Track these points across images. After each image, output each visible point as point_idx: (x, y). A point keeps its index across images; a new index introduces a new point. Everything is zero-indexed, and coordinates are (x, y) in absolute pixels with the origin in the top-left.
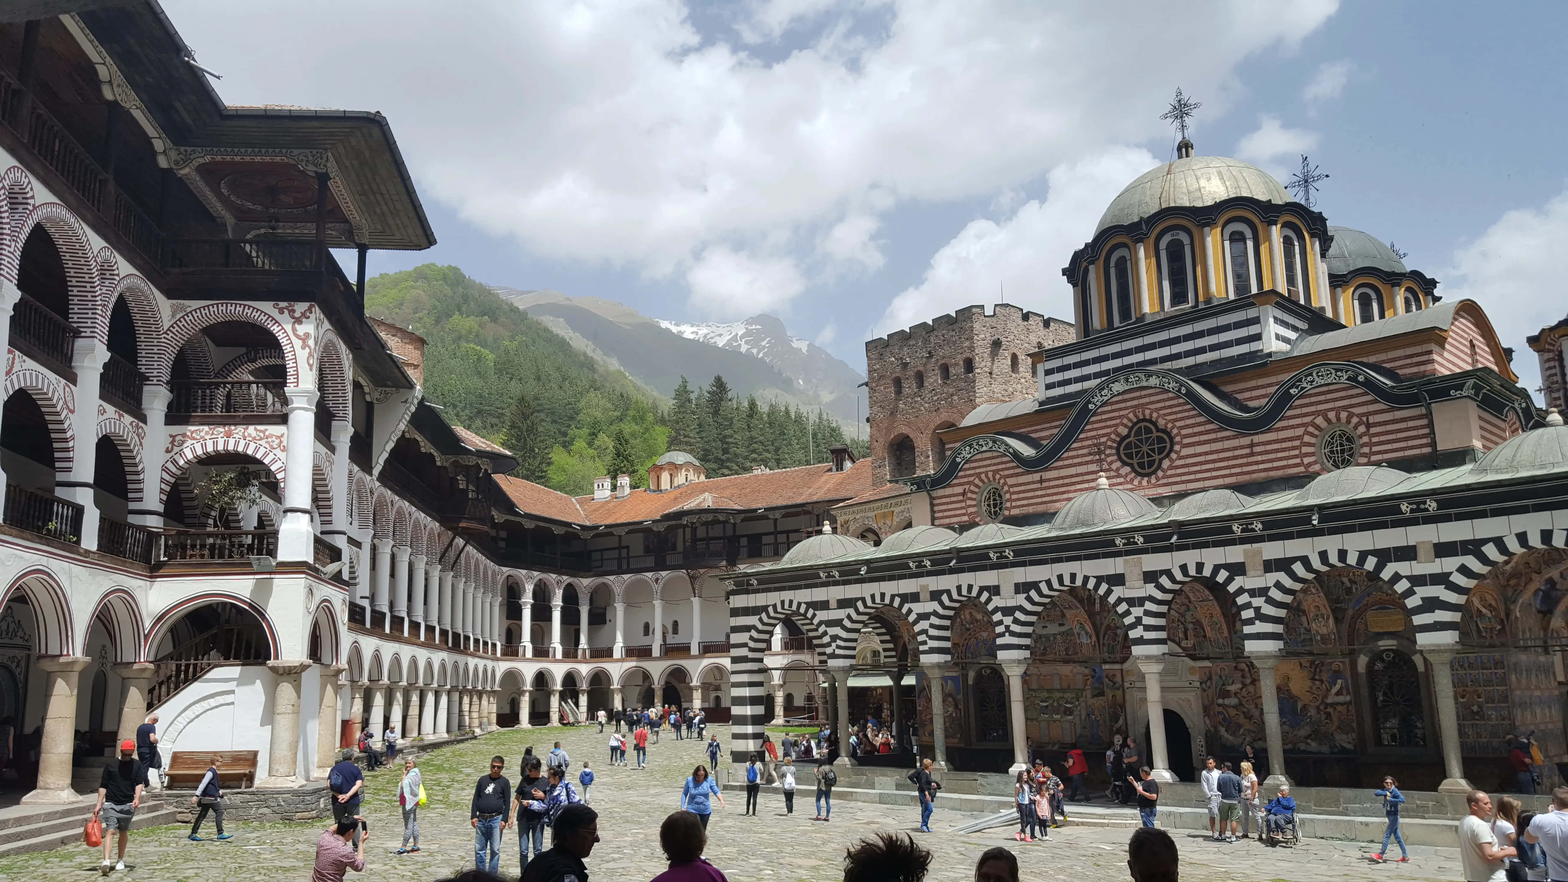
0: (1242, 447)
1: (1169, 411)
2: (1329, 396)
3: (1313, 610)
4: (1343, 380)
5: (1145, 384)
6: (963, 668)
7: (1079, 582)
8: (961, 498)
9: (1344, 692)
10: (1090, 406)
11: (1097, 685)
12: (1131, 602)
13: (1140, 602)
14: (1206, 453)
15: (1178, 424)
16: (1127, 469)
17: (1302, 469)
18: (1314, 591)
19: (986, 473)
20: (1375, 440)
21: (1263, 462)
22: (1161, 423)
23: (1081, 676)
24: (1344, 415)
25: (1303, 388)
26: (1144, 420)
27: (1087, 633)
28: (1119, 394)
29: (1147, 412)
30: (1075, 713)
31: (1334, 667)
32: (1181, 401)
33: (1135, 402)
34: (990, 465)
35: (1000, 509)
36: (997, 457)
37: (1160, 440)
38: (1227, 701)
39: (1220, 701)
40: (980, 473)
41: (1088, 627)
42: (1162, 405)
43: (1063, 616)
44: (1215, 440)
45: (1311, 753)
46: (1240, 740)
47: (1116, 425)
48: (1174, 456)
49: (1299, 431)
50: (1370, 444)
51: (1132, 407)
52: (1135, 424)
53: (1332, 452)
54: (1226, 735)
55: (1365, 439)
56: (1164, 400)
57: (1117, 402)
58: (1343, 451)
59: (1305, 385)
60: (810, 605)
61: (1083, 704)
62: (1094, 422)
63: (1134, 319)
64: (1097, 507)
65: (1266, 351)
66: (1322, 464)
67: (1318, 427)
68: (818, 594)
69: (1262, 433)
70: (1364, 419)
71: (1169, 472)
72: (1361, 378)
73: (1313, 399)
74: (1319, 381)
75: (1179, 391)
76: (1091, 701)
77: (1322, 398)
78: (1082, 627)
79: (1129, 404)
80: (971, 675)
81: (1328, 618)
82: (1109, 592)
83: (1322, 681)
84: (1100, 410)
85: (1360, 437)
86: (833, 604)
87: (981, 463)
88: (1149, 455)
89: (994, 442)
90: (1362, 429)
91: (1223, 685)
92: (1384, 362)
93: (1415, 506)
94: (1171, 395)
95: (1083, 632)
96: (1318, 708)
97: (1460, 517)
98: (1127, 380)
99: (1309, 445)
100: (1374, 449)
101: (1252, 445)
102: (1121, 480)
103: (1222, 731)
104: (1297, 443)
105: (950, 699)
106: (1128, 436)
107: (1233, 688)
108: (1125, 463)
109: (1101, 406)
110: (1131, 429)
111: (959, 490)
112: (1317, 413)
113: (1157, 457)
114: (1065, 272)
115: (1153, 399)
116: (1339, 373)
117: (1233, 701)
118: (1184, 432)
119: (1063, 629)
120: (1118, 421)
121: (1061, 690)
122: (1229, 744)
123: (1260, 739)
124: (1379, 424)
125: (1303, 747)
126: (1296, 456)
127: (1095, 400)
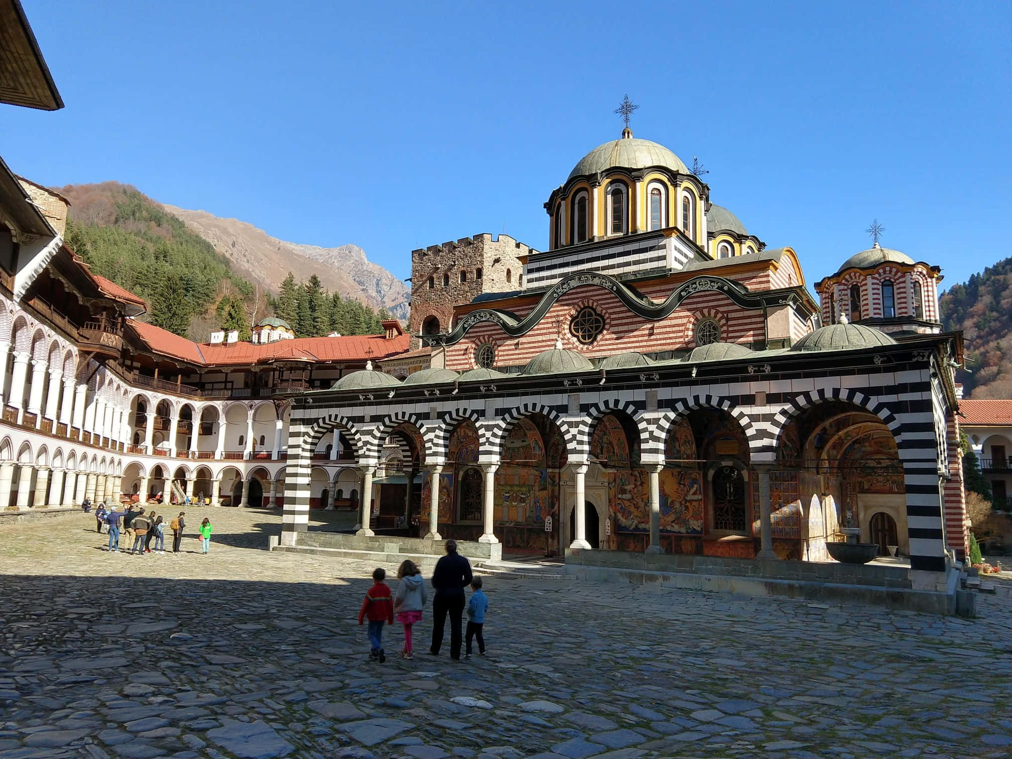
0: (647, 329)
1: (605, 302)
2: (705, 299)
3: (683, 437)
4: (715, 288)
5: (590, 282)
6: (456, 469)
7: (538, 410)
8: (464, 352)
9: (698, 492)
10: (555, 295)
11: (542, 482)
12: (571, 425)
13: (577, 425)
14: (626, 332)
15: (609, 311)
16: (575, 339)
17: (685, 345)
18: (685, 425)
19: (484, 336)
20: (730, 329)
21: (661, 339)
22: (599, 310)
23: (533, 477)
24: (713, 312)
25: (689, 292)
26: (588, 307)
27: (539, 447)
28: (574, 288)
29: (591, 302)
30: (527, 501)
31: (693, 476)
32: (613, 295)
33: (584, 295)
34: (486, 331)
35: (491, 361)
36: (492, 326)
37: (597, 321)
38: (624, 496)
39: (620, 496)
40: (479, 336)
41: (541, 444)
42: (600, 297)
43: (526, 435)
44: (632, 323)
45: (674, 532)
46: (630, 522)
47: (570, 309)
48: (605, 332)
49: (684, 321)
50: (727, 332)
51: (581, 297)
52: (582, 309)
53: (703, 336)
54: (622, 519)
55: (725, 328)
56: (602, 295)
57: (572, 294)
58: (710, 335)
59: (691, 290)
60: (350, 419)
61: (532, 496)
62: (556, 306)
63: (587, 240)
64: (554, 360)
65: (668, 267)
66: (697, 343)
67: (697, 319)
68: (357, 411)
69: (661, 320)
70: (725, 315)
71: (601, 343)
72: (726, 288)
73: (695, 300)
74: (700, 288)
75: (612, 288)
76: (537, 494)
77: (701, 299)
78: (537, 444)
79: (580, 295)
80: (461, 474)
81: (692, 443)
82: (557, 417)
83: (685, 485)
84: (560, 298)
85: (722, 327)
86: (367, 419)
87: (480, 329)
88: (589, 331)
89: (491, 315)
90: (723, 321)
91: (623, 485)
93: (757, 369)
94: (606, 291)
95: (537, 447)
96: (681, 502)
97: (785, 377)
98: (580, 279)
99: (690, 330)
100: (730, 335)
101: (654, 328)
102: (570, 346)
103: (620, 516)
104: (682, 328)
105: (445, 490)
106: (577, 317)
107: (628, 488)
108: (573, 335)
109: (562, 296)
110: (579, 312)
111: (464, 346)
112: (696, 309)
113: (594, 332)
114: (546, 205)
115: (595, 293)
116: (713, 284)
117: (628, 496)
118: (612, 316)
119: (524, 444)
120: (571, 307)
121: (519, 486)
122: (623, 525)
123: (643, 522)
124: (735, 319)
125: (669, 528)
126: (681, 337)
127: (558, 291)
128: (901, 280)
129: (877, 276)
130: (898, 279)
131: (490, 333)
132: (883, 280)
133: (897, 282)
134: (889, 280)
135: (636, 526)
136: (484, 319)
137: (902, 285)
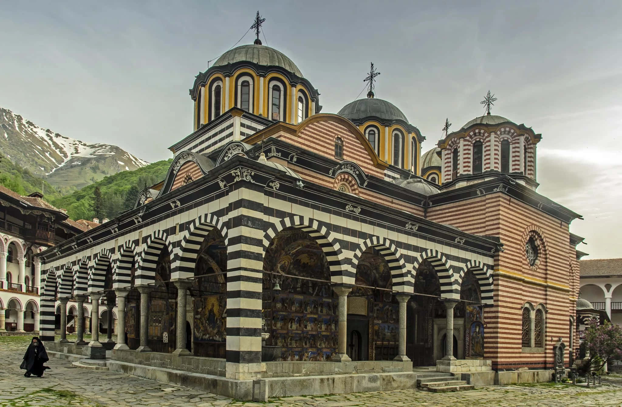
1: (195, 173)
4: (240, 151)
5: (189, 159)
7: (106, 252)
10: (174, 172)
12: (115, 261)
25: (229, 156)
28: (182, 165)
29: (190, 174)
32: (198, 167)
33: (187, 169)
38: (198, 316)
42: (193, 170)
46: (199, 335)
51: (186, 172)
56: (194, 167)
57: (182, 170)
62: (176, 180)
65: (234, 141)
74: (234, 153)
75: (197, 162)
76: (165, 317)
79: (185, 170)
84: (178, 174)
96: (220, 319)
97: (187, 209)
98: (183, 158)
115: (191, 167)
116: (238, 148)
120: (182, 179)
121: (159, 312)
127: (175, 169)
128: (487, 139)
129: (468, 138)
130: (485, 139)
132: (474, 142)
133: (485, 141)
134: (479, 141)
136: (148, 196)
137: (488, 144)
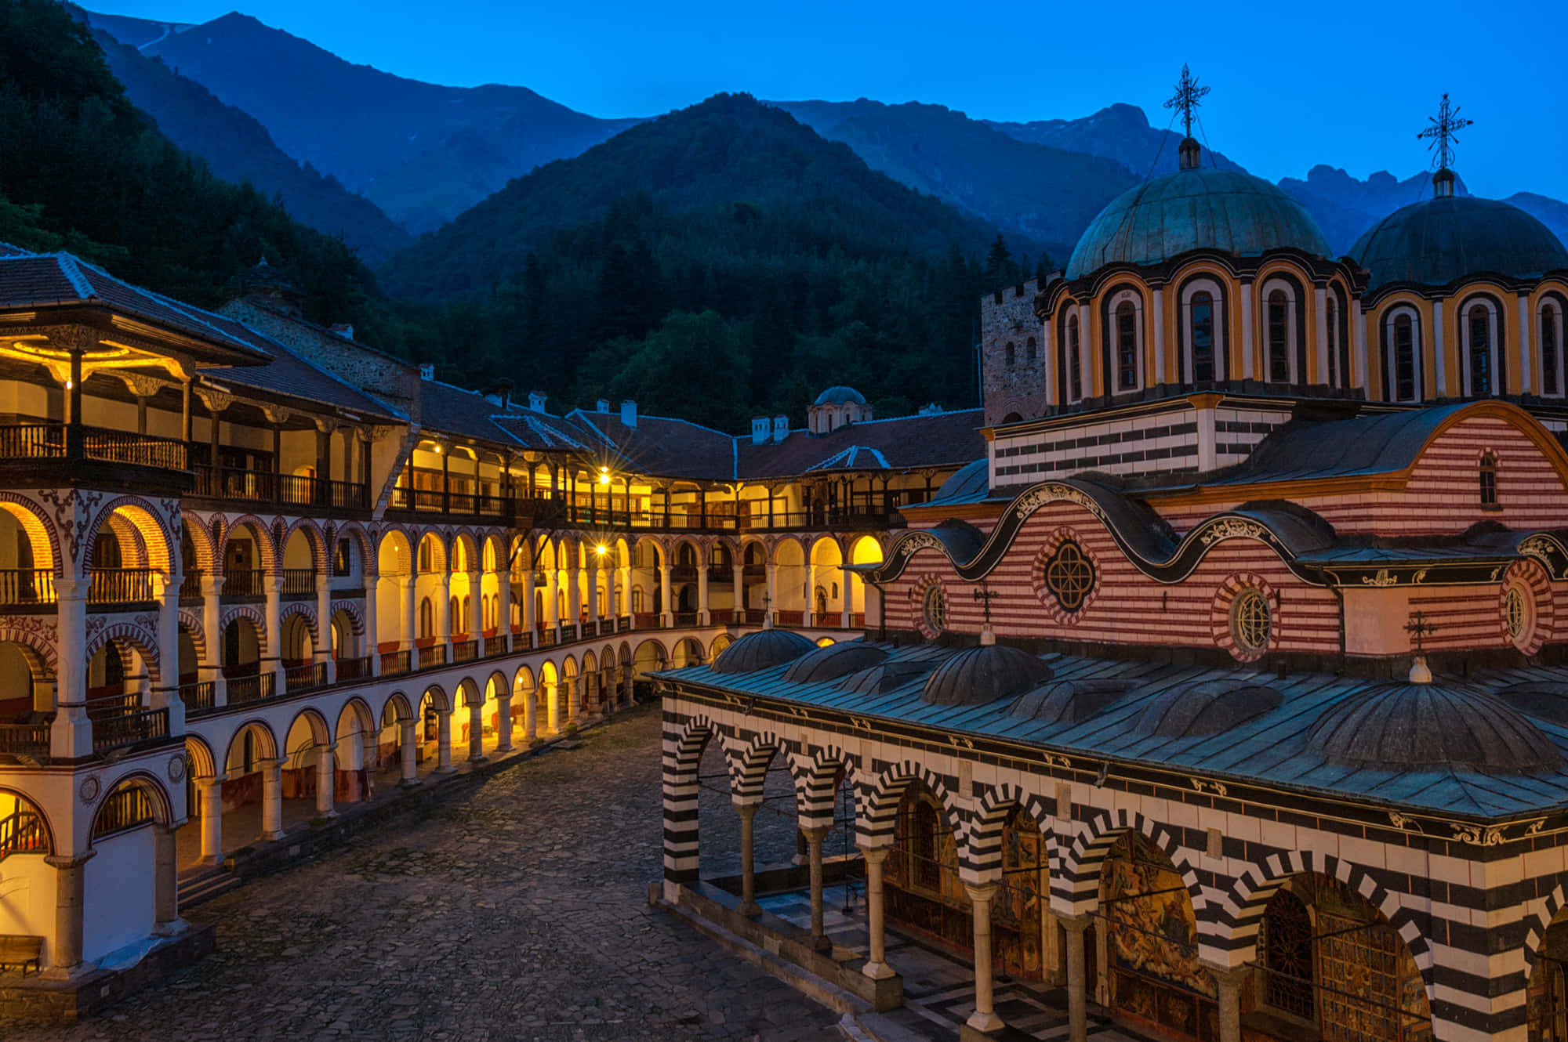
0: (1156, 599)
1: (1090, 536)
2: (1244, 553)
4: (1257, 536)
5: (1067, 497)
7: (922, 775)
8: (906, 598)
10: (1018, 514)
11: (1013, 852)
12: (962, 814)
13: (969, 816)
14: (1123, 599)
15: (1100, 555)
16: (1053, 599)
17: (1210, 641)
19: (929, 573)
20: (1285, 621)
21: (1175, 623)
22: (1084, 549)
24: (1256, 580)
25: (1216, 538)
26: (1070, 542)
28: (1045, 505)
29: (1072, 533)
32: (1103, 526)
33: (1058, 520)
34: (932, 565)
35: (943, 618)
36: (939, 557)
37: (1084, 570)
38: (1125, 907)
39: (1119, 905)
40: (925, 573)
42: (1083, 527)
44: (1133, 584)
45: (1197, 991)
46: (1134, 956)
47: (1042, 543)
48: (1093, 595)
49: (1211, 592)
50: (1280, 626)
51: (1057, 523)
52: (1061, 545)
53: (1247, 622)
54: (1122, 946)
55: (1277, 617)
56: (1085, 522)
57: (1043, 515)
58: (1254, 627)
59: (1218, 535)
60: (721, 727)
62: (1025, 535)
65: (1201, 470)
67: (1230, 590)
68: (727, 718)
69: (1176, 585)
70: (1276, 591)
71: (1090, 614)
72: (1273, 539)
73: (1225, 554)
74: (1233, 532)
75: (1100, 513)
77: (1235, 554)
79: (1054, 520)
82: (945, 795)
84: (1029, 521)
85: (1271, 614)
86: (736, 732)
87: (924, 561)
88: (1074, 588)
89: (934, 539)
90: (1273, 604)
91: (1123, 886)
92: (1318, 508)
94: (1093, 517)
98: (1052, 490)
99: (1220, 611)
100: (1284, 633)
101: (1165, 599)
102: (1044, 612)
103: (1119, 939)
104: (1207, 606)
106: (1055, 558)
107: (1130, 893)
108: (1052, 592)
109: (1030, 516)
110: (1058, 549)
111: (905, 588)
112: (1229, 572)
113: (1081, 591)
115: (1077, 518)
116: (1251, 527)
117: (1130, 908)
118: (1105, 566)
120: (1044, 538)
122: (1124, 957)
123: (1153, 961)
124: (1290, 601)
125: (1191, 982)
126: (1205, 624)
127: (1024, 508)
131: (936, 569)
135: (1143, 964)
136: (927, 544)
